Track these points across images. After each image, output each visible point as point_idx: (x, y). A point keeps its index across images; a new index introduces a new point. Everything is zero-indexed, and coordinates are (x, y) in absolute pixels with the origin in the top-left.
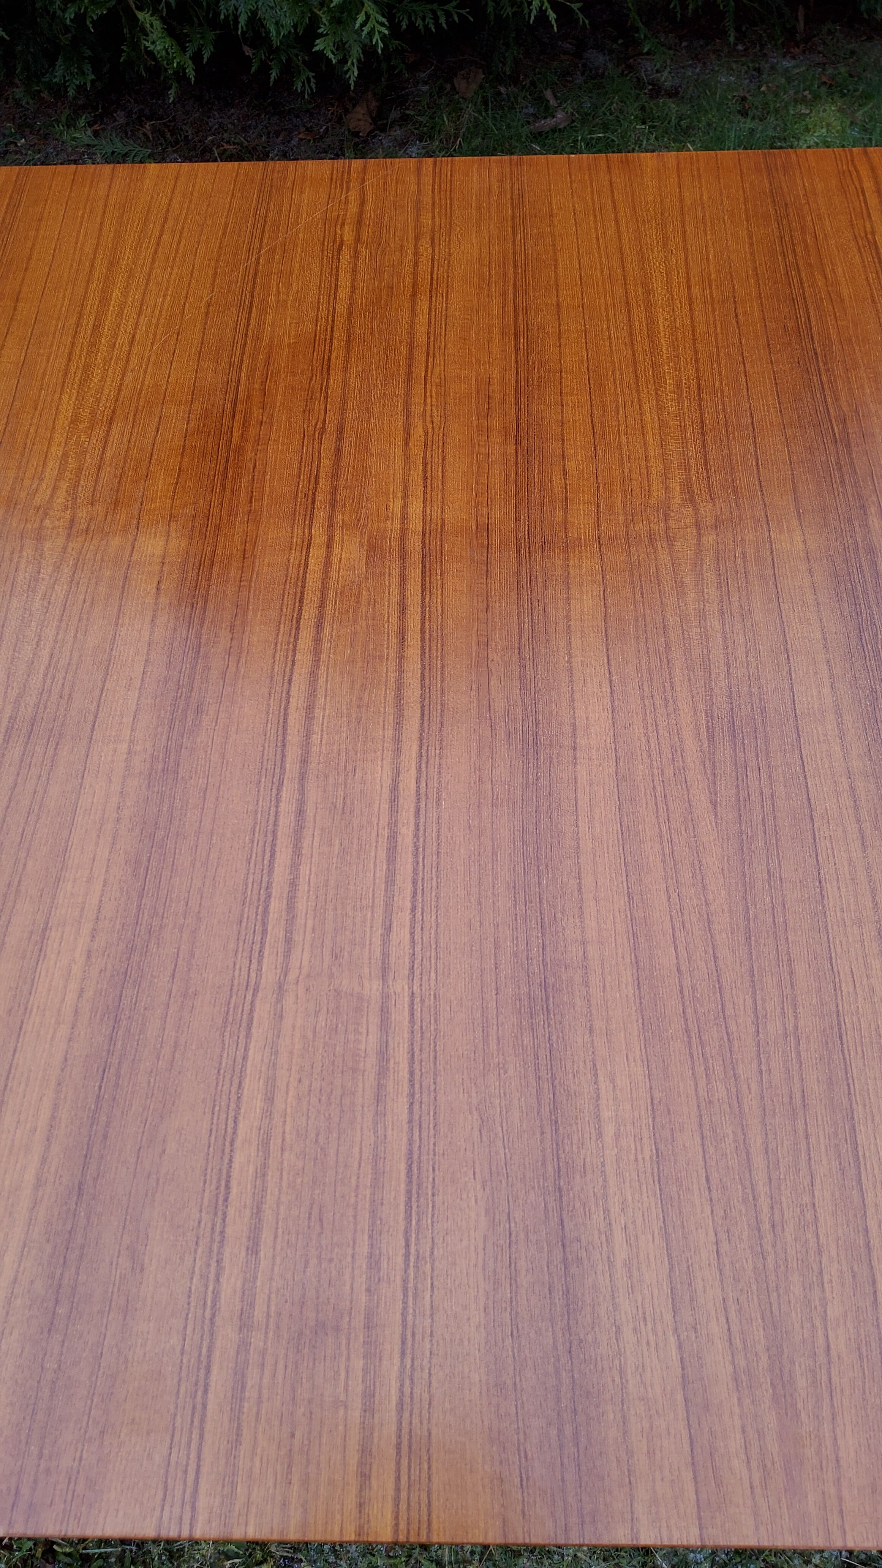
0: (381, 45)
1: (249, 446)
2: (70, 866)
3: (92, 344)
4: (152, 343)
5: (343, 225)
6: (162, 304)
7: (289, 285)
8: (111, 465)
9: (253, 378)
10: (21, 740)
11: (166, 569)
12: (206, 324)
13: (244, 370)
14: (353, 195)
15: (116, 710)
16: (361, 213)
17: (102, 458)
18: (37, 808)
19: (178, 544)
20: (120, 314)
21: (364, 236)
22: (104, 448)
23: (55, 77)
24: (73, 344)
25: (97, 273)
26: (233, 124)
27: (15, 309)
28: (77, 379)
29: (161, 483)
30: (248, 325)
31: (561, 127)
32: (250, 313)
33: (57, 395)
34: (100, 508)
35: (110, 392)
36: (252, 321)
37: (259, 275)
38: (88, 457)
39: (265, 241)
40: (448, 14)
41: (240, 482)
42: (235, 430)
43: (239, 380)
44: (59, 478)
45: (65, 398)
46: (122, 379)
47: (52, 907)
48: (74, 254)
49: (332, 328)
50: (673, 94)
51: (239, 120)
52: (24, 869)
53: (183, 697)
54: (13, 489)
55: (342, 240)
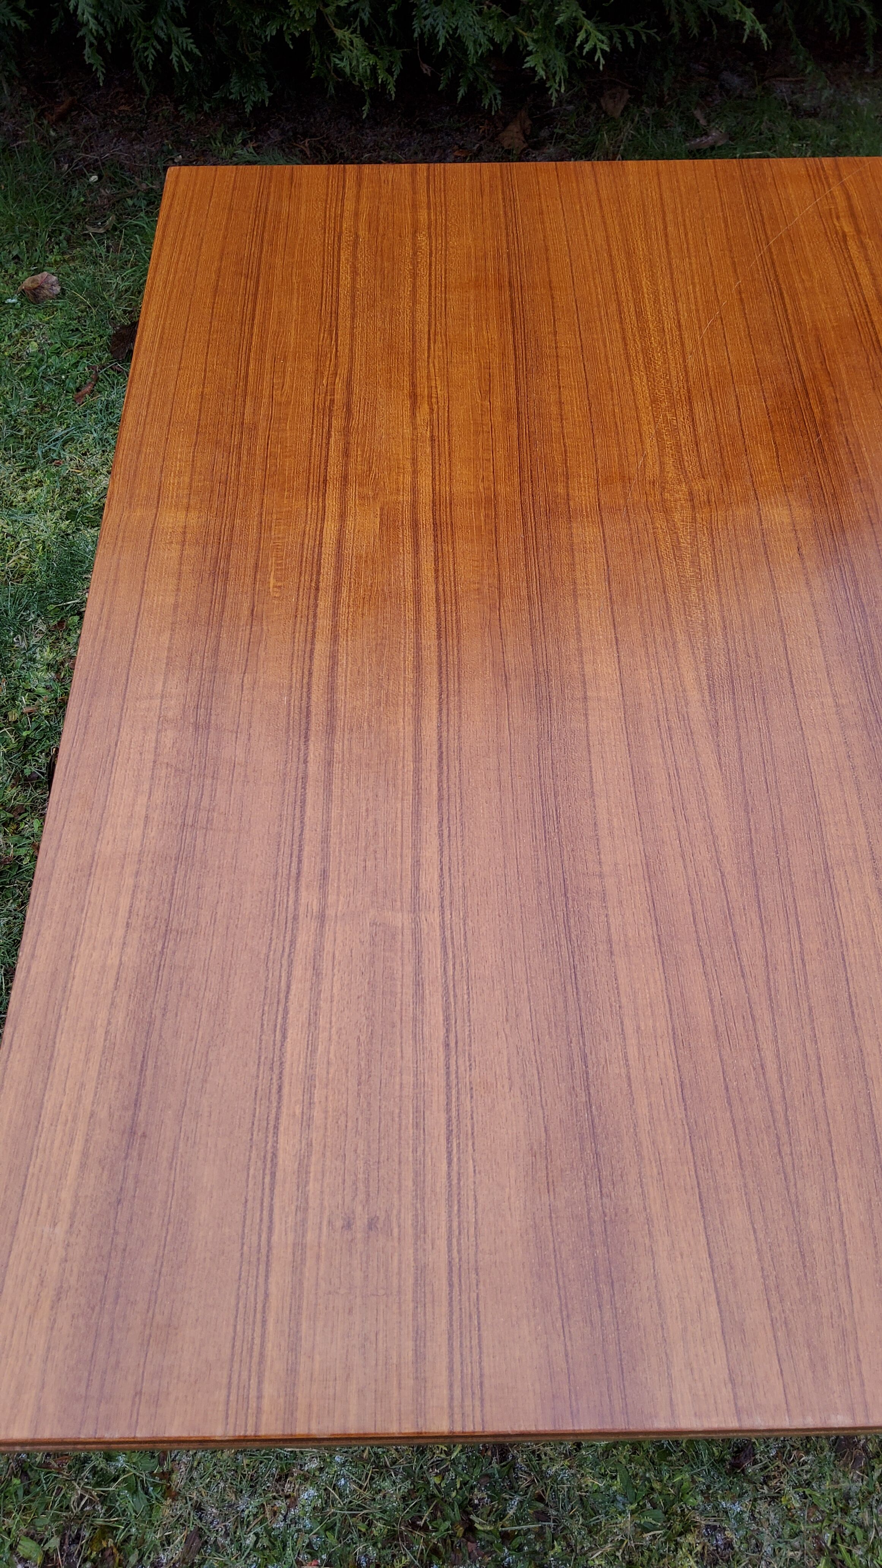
0: (602, 61)
1: (834, 421)
2: (825, 811)
3: (642, 330)
4: (700, 328)
5: (838, 218)
6: (695, 292)
7: (810, 275)
8: (706, 441)
9: (812, 359)
10: (726, 696)
11: (800, 535)
12: (744, 309)
13: (799, 351)
14: (836, 190)
15: (807, 667)
16: (851, 207)
17: (695, 435)
18: (769, 758)
19: (802, 513)
20: (656, 301)
21: (863, 227)
22: (694, 426)
23: (231, 93)
24: (623, 330)
25: (618, 263)
26: (388, 142)
27: (553, 298)
28: (640, 362)
29: (762, 458)
30: (786, 311)
31: (719, 144)
32: (783, 298)
33: (627, 378)
34: (712, 482)
35: (678, 373)
36: (788, 306)
37: (777, 264)
38: (681, 434)
39: (769, 232)
40: (636, 34)
41: (839, 454)
42: (814, 407)
43: (798, 360)
44: (661, 454)
45: (637, 380)
46: (684, 361)
47: (824, 848)
48: (588, 245)
49: (869, 312)
50: (813, 114)
51: (393, 137)
52: (782, 814)
53: (867, 654)
54: (621, 465)
55: (844, 233)
